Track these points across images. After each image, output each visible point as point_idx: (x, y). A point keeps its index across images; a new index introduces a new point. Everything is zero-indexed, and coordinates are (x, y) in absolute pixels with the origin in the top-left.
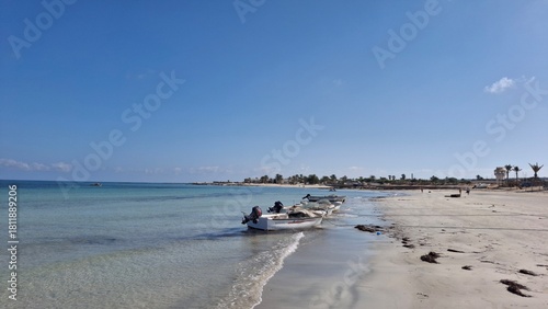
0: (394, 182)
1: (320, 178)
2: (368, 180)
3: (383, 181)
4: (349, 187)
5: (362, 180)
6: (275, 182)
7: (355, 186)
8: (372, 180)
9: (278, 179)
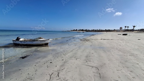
0: (98, 30)
1: (84, 30)
2: (93, 30)
3: (96, 30)
4: (89, 31)
5: (92, 30)
6: (76, 31)
7: (90, 31)
8: (94, 30)
9: (76, 30)
